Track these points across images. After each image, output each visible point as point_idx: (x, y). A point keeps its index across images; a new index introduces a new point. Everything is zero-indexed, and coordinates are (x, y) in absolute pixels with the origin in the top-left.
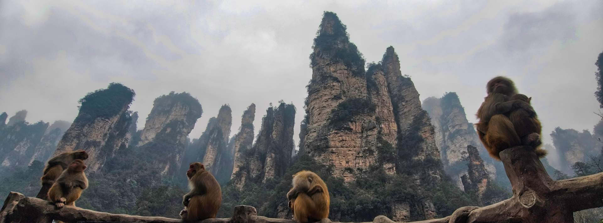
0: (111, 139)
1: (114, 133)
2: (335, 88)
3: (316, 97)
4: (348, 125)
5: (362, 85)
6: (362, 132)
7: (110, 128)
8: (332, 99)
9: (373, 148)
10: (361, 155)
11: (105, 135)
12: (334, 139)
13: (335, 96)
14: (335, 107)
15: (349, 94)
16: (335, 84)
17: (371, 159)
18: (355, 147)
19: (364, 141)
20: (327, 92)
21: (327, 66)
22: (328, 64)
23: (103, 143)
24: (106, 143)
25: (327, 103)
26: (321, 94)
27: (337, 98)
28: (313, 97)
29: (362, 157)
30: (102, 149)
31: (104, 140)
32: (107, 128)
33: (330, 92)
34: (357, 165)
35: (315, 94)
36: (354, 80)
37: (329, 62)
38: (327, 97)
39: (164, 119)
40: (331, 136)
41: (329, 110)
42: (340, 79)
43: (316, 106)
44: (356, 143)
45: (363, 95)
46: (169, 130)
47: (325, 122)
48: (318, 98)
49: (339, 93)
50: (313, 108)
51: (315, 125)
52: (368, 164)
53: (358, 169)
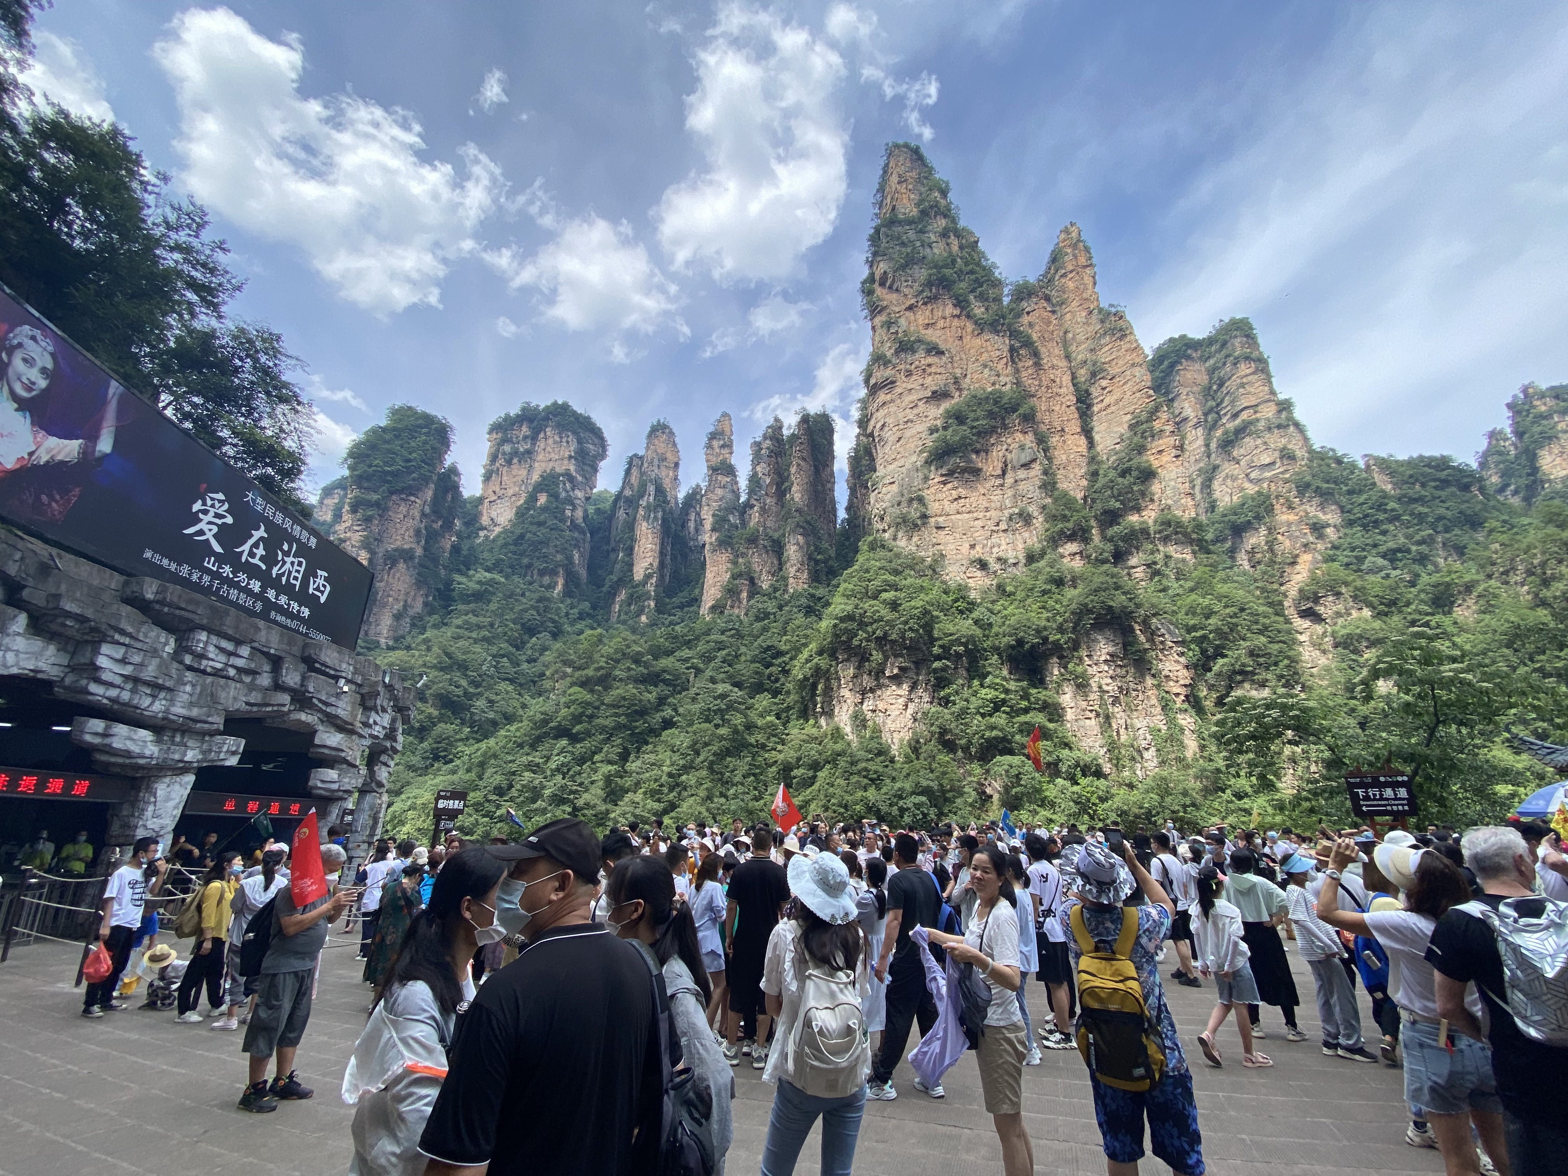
0: (431, 538)
1: (435, 526)
2: (933, 369)
3: (889, 397)
4: (970, 461)
5: (998, 353)
6: (1004, 473)
7: (423, 515)
8: (928, 400)
9: (1033, 509)
10: (1003, 526)
11: (418, 532)
12: (940, 496)
13: (934, 392)
14: (936, 419)
15: (967, 380)
16: (930, 360)
17: (1026, 535)
18: (987, 510)
19: (1010, 493)
20: (914, 382)
21: (907, 313)
22: (910, 308)
23: (419, 552)
24: (425, 549)
25: (915, 411)
26: (899, 390)
27: (938, 396)
28: (882, 397)
29: (1005, 531)
30: (422, 565)
31: (418, 543)
32: (417, 515)
33: (921, 381)
34: (995, 550)
35: (885, 390)
36: (978, 341)
37: (913, 301)
38: (914, 397)
39: (524, 472)
40: (932, 490)
41: (921, 427)
42: (942, 347)
43: (890, 420)
44: (990, 501)
45: (1003, 379)
46: (542, 499)
47: (914, 458)
48: (892, 401)
49: (942, 383)
50: (883, 426)
51: (891, 467)
52: (1021, 546)
53: (999, 559)
